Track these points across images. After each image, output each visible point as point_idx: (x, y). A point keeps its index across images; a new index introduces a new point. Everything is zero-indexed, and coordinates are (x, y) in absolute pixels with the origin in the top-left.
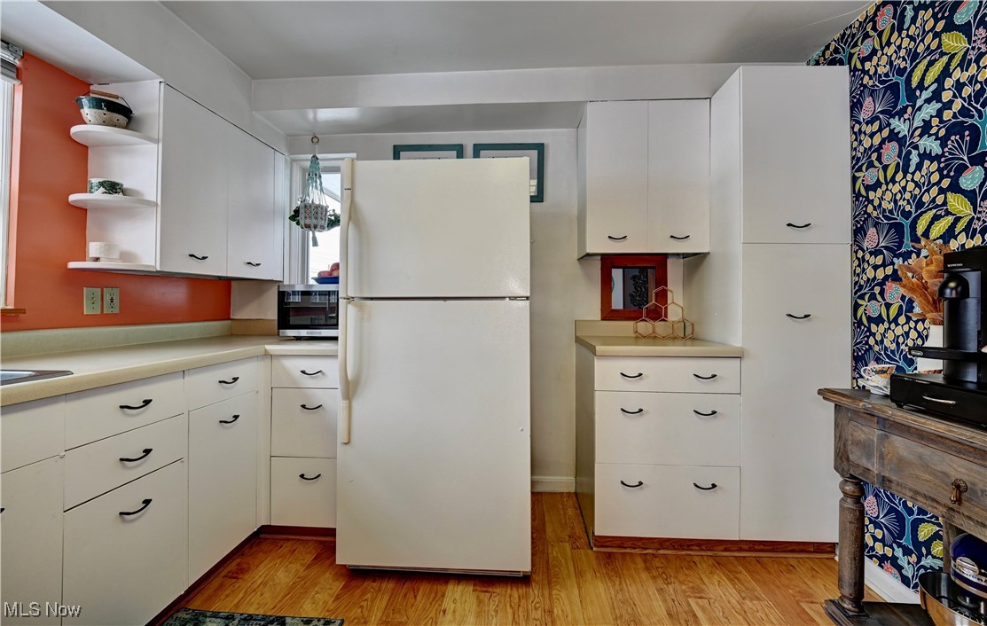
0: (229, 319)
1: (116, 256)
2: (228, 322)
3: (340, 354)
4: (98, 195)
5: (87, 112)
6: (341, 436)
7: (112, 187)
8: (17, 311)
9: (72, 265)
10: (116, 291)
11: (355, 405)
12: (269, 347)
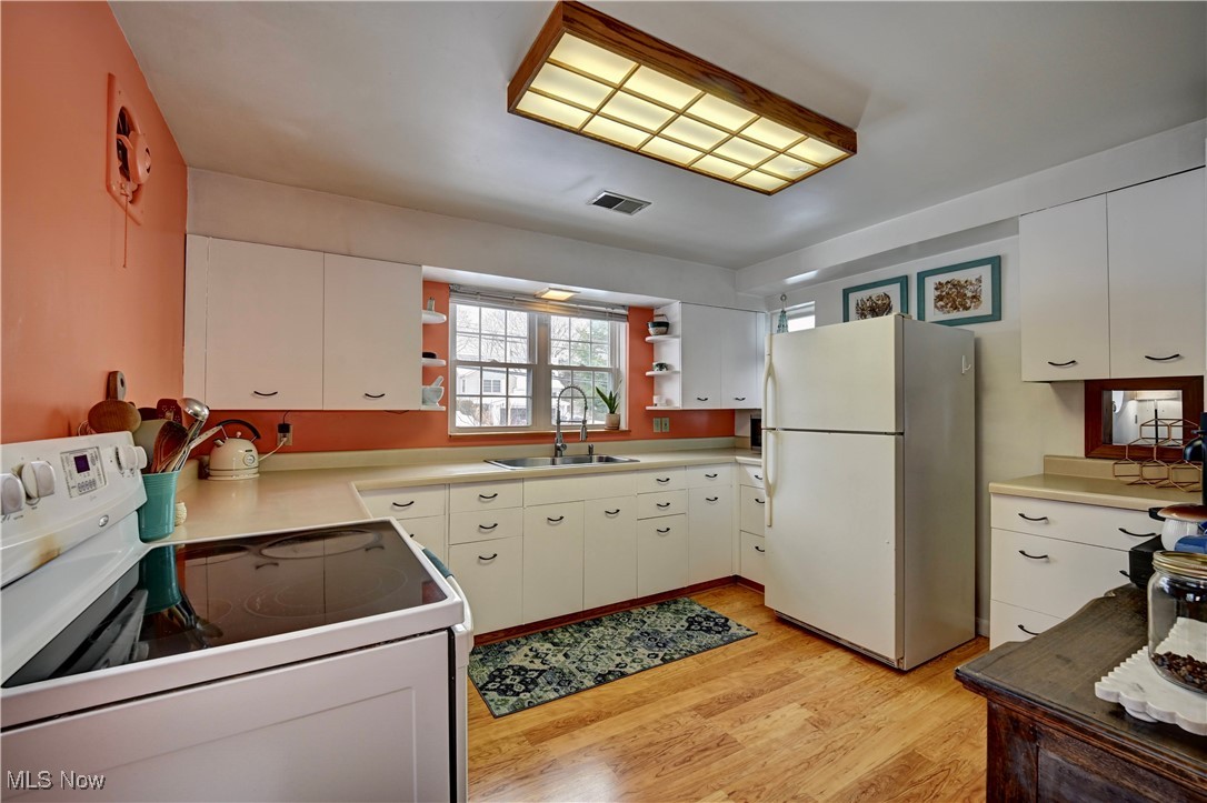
0: (733, 435)
1: (664, 402)
2: (732, 438)
3: (763, 465)
4: (656, 372)
5: (651, 330)
6: (767, 522)
7: (661, 366)
8: (630, 431)
9: (648, 408)
10: (668, 419)
11: (774, 501)
12: (737, 458)
